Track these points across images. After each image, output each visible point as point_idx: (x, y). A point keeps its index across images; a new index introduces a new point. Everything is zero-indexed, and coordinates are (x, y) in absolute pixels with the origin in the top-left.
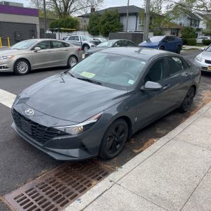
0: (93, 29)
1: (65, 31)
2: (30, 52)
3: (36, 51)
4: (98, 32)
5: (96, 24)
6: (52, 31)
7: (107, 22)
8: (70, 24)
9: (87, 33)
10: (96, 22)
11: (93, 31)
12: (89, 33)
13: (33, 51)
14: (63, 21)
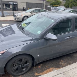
0: (67, 5)
1: (55, 6)
2: (30, 13)
3: (32, 13)
4: (69, 6)
5: (68, 3)
6: (50, 6)
7: (73, 2)
8: (58, 3)
9: (64, 7)
10: (68, 2)
11: (66, 6)
12: (65, 7)
13: (31, 13)
14: (55, 2)
